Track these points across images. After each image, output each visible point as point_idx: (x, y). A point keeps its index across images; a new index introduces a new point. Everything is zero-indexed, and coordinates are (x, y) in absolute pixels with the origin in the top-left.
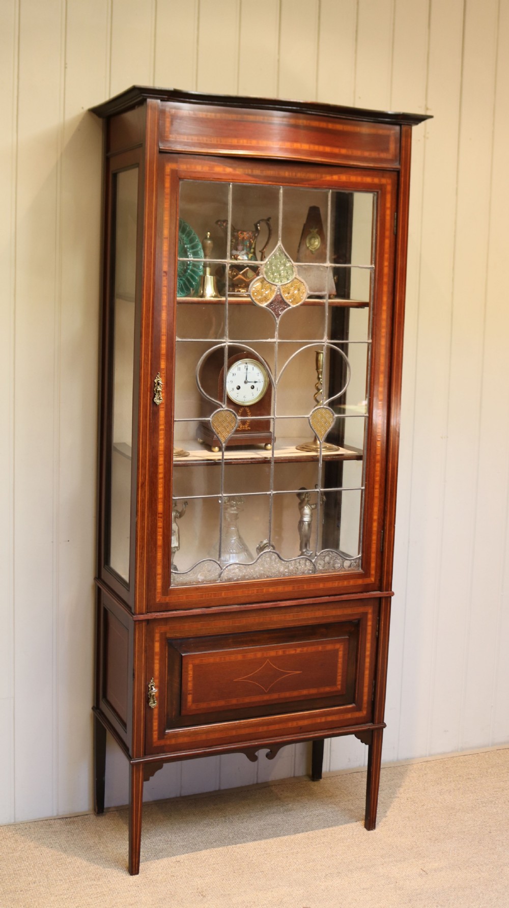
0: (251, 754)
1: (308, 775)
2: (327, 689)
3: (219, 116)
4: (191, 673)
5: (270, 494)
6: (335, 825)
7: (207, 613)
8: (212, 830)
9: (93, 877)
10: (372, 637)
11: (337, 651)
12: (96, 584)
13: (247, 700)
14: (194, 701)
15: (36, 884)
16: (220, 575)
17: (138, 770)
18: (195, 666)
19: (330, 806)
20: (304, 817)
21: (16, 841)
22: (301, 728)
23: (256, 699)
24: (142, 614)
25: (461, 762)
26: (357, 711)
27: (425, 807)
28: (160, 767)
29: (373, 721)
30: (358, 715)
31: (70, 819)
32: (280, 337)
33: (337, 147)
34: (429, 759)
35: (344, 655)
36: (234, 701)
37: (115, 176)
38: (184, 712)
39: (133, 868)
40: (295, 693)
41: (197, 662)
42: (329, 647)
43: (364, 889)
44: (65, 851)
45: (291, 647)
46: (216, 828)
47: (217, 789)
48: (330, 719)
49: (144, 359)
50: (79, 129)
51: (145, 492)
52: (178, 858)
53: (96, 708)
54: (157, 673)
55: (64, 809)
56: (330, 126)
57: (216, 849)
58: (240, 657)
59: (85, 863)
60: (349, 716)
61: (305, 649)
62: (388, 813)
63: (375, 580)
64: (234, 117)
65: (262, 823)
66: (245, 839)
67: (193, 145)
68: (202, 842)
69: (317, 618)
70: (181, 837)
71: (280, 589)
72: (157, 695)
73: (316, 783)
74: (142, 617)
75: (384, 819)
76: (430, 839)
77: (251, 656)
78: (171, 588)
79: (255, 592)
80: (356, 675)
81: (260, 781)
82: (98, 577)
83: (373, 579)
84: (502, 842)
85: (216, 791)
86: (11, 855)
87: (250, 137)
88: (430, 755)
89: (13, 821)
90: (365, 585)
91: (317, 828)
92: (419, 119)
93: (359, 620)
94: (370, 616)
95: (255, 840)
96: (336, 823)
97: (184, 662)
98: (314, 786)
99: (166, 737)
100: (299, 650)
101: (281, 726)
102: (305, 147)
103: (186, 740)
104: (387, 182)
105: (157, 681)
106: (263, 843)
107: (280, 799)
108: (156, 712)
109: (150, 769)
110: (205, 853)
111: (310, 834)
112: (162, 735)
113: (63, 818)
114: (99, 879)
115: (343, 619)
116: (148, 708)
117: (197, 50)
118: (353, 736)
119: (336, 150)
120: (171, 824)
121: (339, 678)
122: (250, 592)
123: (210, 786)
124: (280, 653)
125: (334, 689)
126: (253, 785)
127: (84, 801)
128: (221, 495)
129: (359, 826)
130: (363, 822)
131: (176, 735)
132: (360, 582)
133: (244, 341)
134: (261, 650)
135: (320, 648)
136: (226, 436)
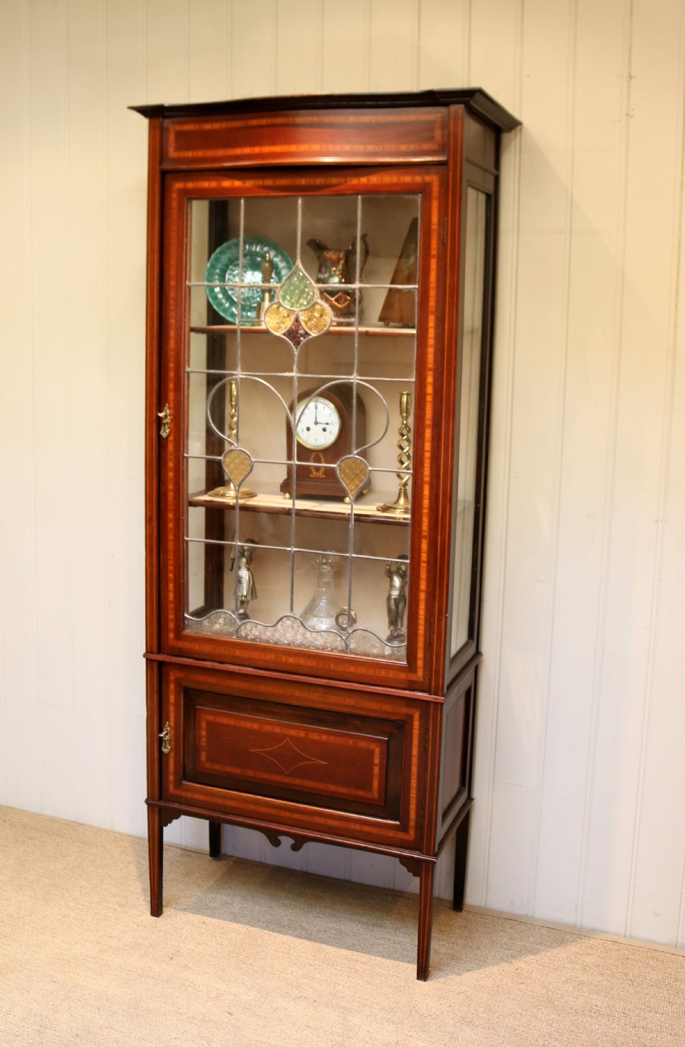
0: (274, 839)
2: (361, 793)
4: (204, 728)
5: (291, 551)
10: (420, 747)
11: (372, 752)
13: (265, 776)
14: (208, 759)
16: (237, 631)
17: (153, 812)
18: (209, 723)
22: (330, 827)
23: (275, 778)
24: (154, 653)
26: (402, 831)
28: (178, 818)
29: (422, 849)
30: (402, 835)
32: (300, 371)
35: (381, 758)
36: (250, 773)
38: (198, 767)
39: (153, 909)
40: (321, 786)
41: (210, 718)
42: (362, 744)
45: (314, 731)
48: (366, 829)
49: (150, 389)
54: (173, 719)
58: (256, 726)
60: (391, 834)
61: (332, 738)
63: (424, 678)
69: (346, 706)
71: (302, 661)
72: (173, 741)
74: (151, 656)
77: (268, 728)
78: (184, 633)
79: (273, 657)
80: (401, 788)
83: (420, 676)
90: (409, 681)
93: (404, 721)
94: (416, 722)
97: (197, 715)
99: (182, 787)
100: (324, 737)
101: (307, 818)
104: (435, 179)
108: (171, 759)
112: (178, 784)
115: (385, 716)
116: (162, 752)
118: (398, 860)
121: (375, 784)
124: (302, 734)
125: (369, 795)
128: (234, 543)
131: (191, 790)
132: (403, 676)
133: (257, 374)
134: (279, 725)
135: (351, 742)
136: (241, 478)
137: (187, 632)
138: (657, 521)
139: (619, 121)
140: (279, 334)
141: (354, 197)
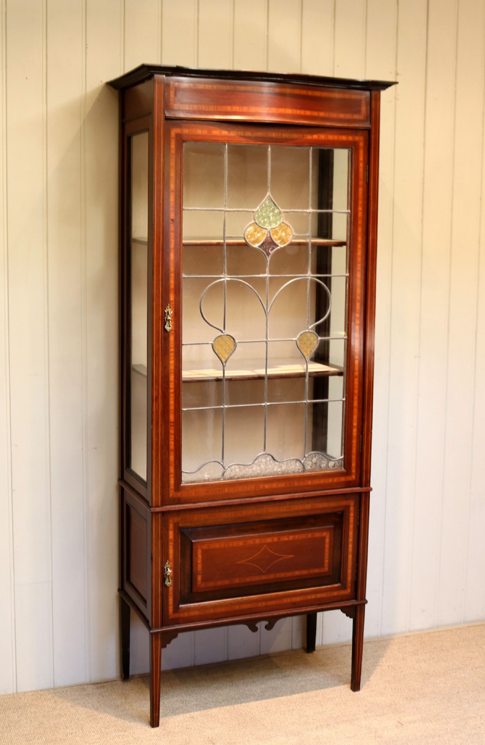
0: (253, 626)
1: (303, 648)
2: (317, 571)
3: (215, 87)
4: (200, 556)
5: (265, 406)
6: (325, 688)
7: (212, 505)
8: (221, 692)
9: (120, 729)
10: (354, 526)
11: (324, 538)
12: (119, 484)
13: (248, 580)
14: (203, 580)
15: (73, 735)
16: (223, 475)
17: (157, 639)
18: (204, 551)
19: (322, 672)
20: (299, 682)
21: (56, 702)
22: (294, 603)
23: (256, 578)
24: (158, 507)
25: (436, 637)
26: (342, 590)
27: (403, 673)
28: (176, 636)
29: (356, 598)
30: (343, 592)
31: (101, 684)
32: (271, 273)
33: (316, 110)
34: (408, 634)
35: (330, 541)
36: (237, 581)
37: (129, 139)
38: (194, 590)
39: (154, 722)
40: (289, 574)
41: (205, 547)
42: (317, 535)
43: (348, 737)
44: (97, 709)
45: (284, 534)
46: (224, 690)
47: (226, 659)
48: (319, 596)
49: (156, 293)
50: (98, 100)
51: (159, 404)
52: (192, 714)
53: (121, 590)
54: (171, 556)
55: (95, 677)
56: (310, 93)
57: (225, 708)
58: (241, 543)
59: (113, 718)
60: (335, 593)
61: (297, 537)
62: (371, 678)
63: (356, 478)
64: (228, 88)
65: (263, 686)
66: (249, 699)
67: (194, 112)
68: (212, 702)
69: (306, 510)
70: (195, 698)
71: (274, 485)
72: (172, 575)
73: (310, 654)
74: (158, 509)
75: (368, 683)
76: (407, 698)
77: (250, 542)
78: (182, 485)
79: (253, 488)
80: (341, 559)
81: (262, 653)
82: (122, 478)
83: (354, 477)
84: (468, 700)
85: (224, 662)
86: (51, 713)
87: (242, 104)
88: (410, 631)
89: (52, 686)
90: (347, 481)
91: (311, 690)
92: (386, 85)
93: (343, 512)
94: (352, 509)
95: (257, 700)
96: (327, 686)
97: (194, 548)
98: (309, 657)
99: (179, 611)
100: (291, 537)
101: (278, 602)
102: (289, 111)
103: (197, 613)
104: (360, 139)
105: (172, 563)
106: (264, 702)
107: (279, 667)
108: (171, 589)
109: (167, 638)
110: (214, 711)
111: (304, 694)
112: (176, 609)
113: (94, 684)
114: (126, 731)
115: (329, 511)
116: (164, 586)
117: (198, 30)
118: (339, 611)
119: (315, 114)
120: (187, 688)
121: (326, 561)
122: (249, 488)
123: (219, 657)
124: (276, 539)
125: (322, 570)
126: (256, 657)
127: (112, 670)
128: (222, 407)
129: (346, 688)
130: (349, 686)
131: (188, 609)
132: (343, 479)
133: (240, 276)
134: (259, 537)
135: (309, 536)
136: (227, 357)
138: (415, 357)
139: (390, 102)
140: (256, 246)
141: (309, 147)
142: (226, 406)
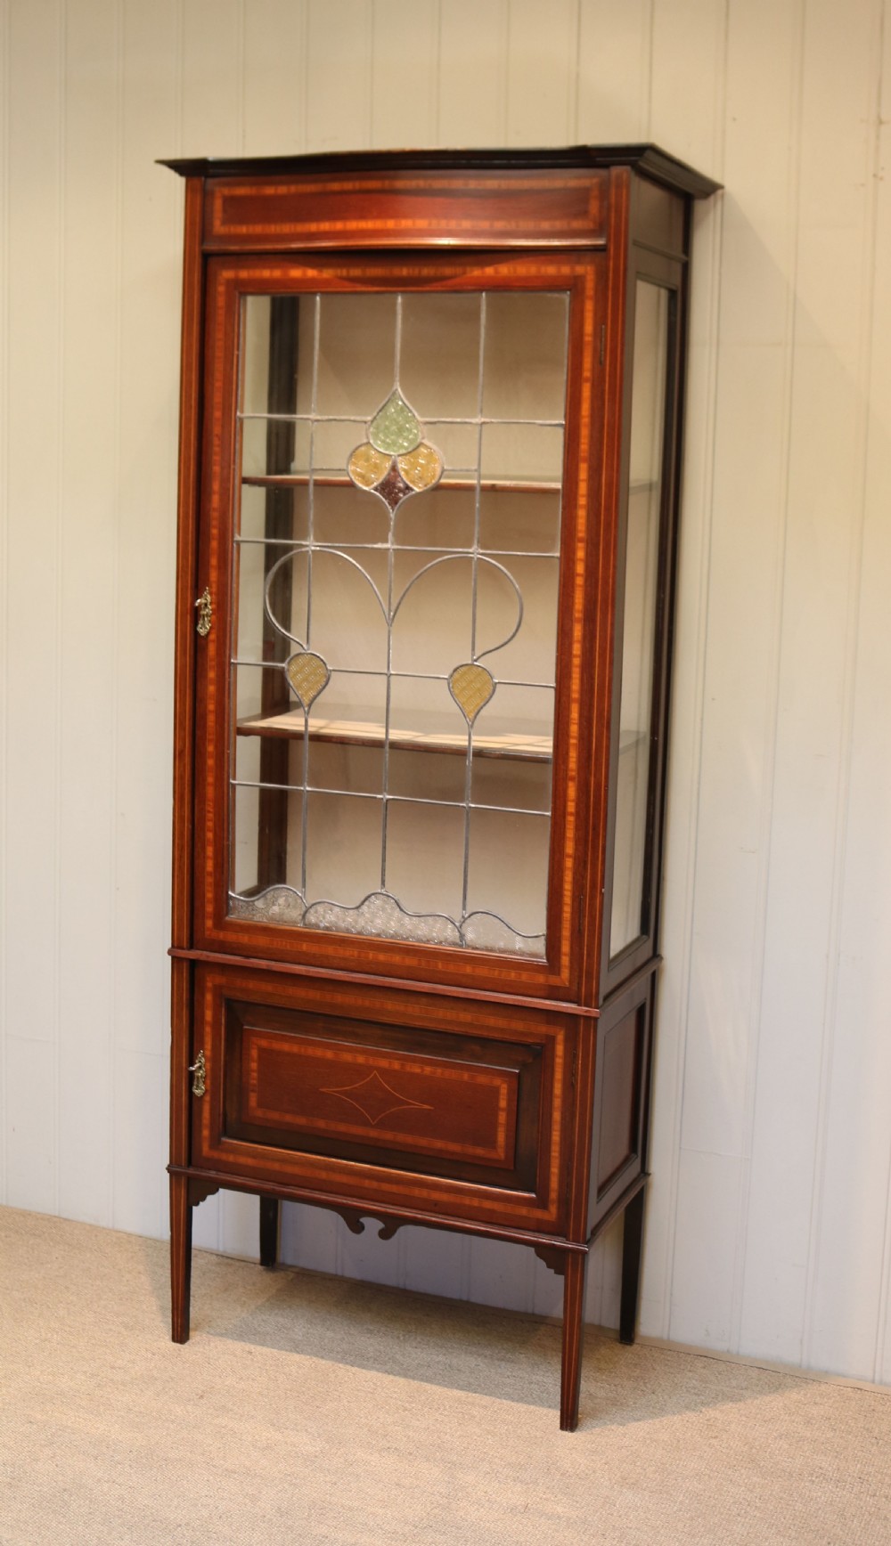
0: (354, 1221)
2: (480, 1151)
4: (256, 1058)
5: (382, 799)
7: (274, 969)
10: (564, 1083)
11: (497, 1090)
13: (342, 1128)
14: (259, 1104)
16: (304, 916)
17: (178, 1184)
18: (261, 1051)
22: (436, 1203)
23: (359, 1131)
24: (182, 948)
26: (538, 1208)
28: (214, 1191)
29: (565, 1235)
30: (538, 1214)
32: (398, 540)
35: (510, 1100)
36: (321, 1124)
38: (245, 1117)
40: (423, 1142)
41: (264, 1043)
42: (482, 1079)
45: (414, 1060)
48: (488, 1205)
49: (183, 565)
51: (184, 765)
54: (210, 1045)
58: (329, 1055)
60: (524, 1211)
61: (439, 1070)
63: (571, 982)
69: (461, 1024)
71: (397, 959)
72: (208, 1079)
74: (180, 953)
77: (347, 1057)
78: (227, 918)
79: (356, 953)
83: (565, 980)
90: (550, 986)
93: (542, 1045)
94: (558, 1045)
97: (245, 1039)
99: (221, 1147)
100: (428, 1070)
101: (402, 1190)
104: (588, 271)
108: (206, 1105)
112: (215, 1142)
115: (515, 1039)
116: (193, 1095)
118: (532, 1250)
121: (500, 1138)
124: (396, 1065)
125: (491, 1155)
128: (302, 788)
131: (234, 1150)
132: (541, 979)
133: (337, 545)
134: (364, 1052)
135: (466, 1076)
136: (312, 694)
137: (232, 917)
139: (863, 185)
140: (368, 488)
141: (476, 294)
142: (308, 789)
